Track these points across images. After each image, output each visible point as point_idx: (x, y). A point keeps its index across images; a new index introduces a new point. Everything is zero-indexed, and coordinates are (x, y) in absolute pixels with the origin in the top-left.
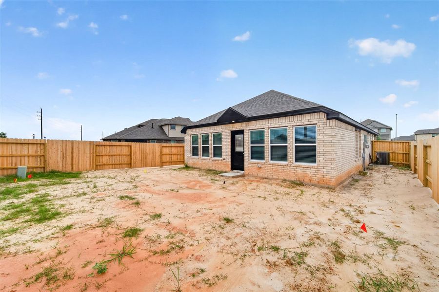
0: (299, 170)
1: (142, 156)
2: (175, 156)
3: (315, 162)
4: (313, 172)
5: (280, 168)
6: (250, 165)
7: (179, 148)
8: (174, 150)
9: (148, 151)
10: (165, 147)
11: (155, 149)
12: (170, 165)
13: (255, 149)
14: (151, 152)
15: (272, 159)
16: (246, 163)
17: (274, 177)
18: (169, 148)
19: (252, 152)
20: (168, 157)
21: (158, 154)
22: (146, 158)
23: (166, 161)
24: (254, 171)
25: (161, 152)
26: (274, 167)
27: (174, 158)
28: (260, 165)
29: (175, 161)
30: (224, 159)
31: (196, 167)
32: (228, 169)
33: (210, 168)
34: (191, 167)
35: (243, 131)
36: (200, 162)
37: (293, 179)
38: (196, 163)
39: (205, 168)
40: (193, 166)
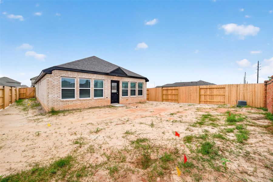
0: (139, 98)
3: (142, 95)
4: (143, 98)
5: (134, 98)
6: (123, 99)
13: (124, 91)
15: (131, 95)
16: (120, 99)
17: (133, 102)
19: (123, 93)
24: (125, 102)
26: (132, 98)
28: (127, 99)
30: (107, 98)
31: (72, 109)
32: (109, 104)
33: (92, 107)
34: (62, 110)
35: (119, 81)
36: (79, 103)
37: (138, 102)
38: (71, 106)
39: (86, 107)
40: (65, 109)
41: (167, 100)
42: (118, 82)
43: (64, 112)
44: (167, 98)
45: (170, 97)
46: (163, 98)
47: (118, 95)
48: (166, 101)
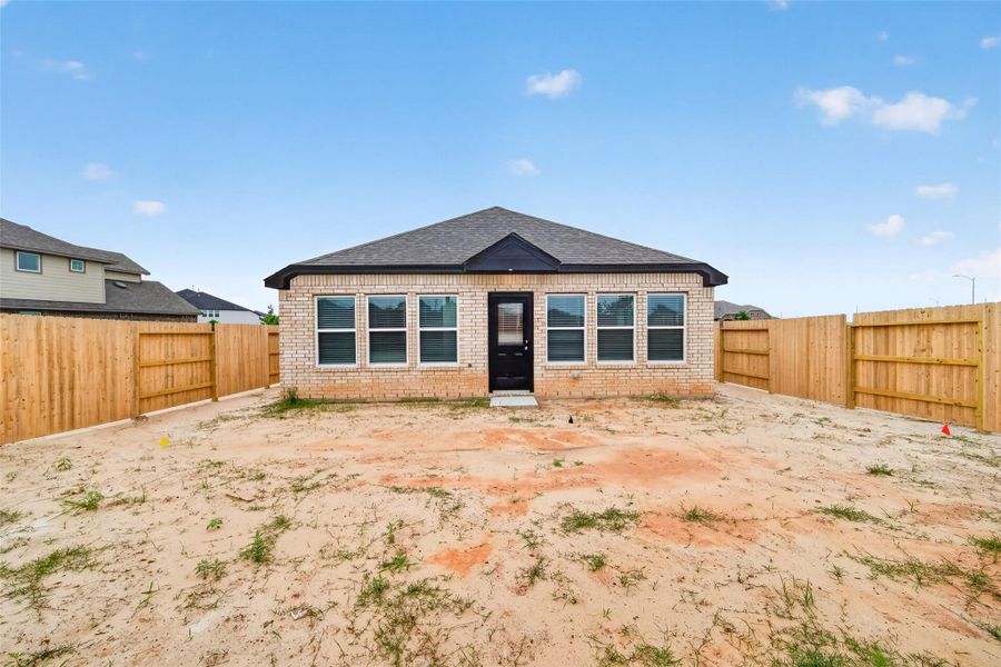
0: (658, 374)
1: (51, 379)
2: (183, 369)
3: (681, 358)
4: (681, 374)
5: (621, 374)
6: (551, 375)
7: (196, 341)
8: (182, 349)
9: (79, 356)
10: (150, 335)
11: (114, 348)
12: (166, 406)
13: (558, 338)
14: (96, 358)
15: (601, 356)
16: (537, 371)
17: (610, 394)
18: (164, 339)
19: (550, 344)
20: (159, 373)
21: (124, 366)
22: (72, 389)
23: (153, 391)
24: (563, 387)
25: (136, 358)
26: (610, 374)
27: (182, 377)
28: (575, 373)
29: (185, 388)
30: (470, 365)
31: (344, 397)
32: (482, 389)
33: (412, 396)
34: (316, 400)
35: (531, 294)
36: (365, 379)
37: (648, 393)
38: (342, 387)
39: (390, 396)
40: (327, 397)
41: (885, 399)
42: (527, 299)
43: (323, 403)
44: (882, 385)
45: (906, 380)
46: (854, 384)
47: (529, 356)
48: (877, 407)
